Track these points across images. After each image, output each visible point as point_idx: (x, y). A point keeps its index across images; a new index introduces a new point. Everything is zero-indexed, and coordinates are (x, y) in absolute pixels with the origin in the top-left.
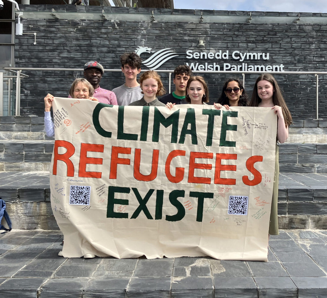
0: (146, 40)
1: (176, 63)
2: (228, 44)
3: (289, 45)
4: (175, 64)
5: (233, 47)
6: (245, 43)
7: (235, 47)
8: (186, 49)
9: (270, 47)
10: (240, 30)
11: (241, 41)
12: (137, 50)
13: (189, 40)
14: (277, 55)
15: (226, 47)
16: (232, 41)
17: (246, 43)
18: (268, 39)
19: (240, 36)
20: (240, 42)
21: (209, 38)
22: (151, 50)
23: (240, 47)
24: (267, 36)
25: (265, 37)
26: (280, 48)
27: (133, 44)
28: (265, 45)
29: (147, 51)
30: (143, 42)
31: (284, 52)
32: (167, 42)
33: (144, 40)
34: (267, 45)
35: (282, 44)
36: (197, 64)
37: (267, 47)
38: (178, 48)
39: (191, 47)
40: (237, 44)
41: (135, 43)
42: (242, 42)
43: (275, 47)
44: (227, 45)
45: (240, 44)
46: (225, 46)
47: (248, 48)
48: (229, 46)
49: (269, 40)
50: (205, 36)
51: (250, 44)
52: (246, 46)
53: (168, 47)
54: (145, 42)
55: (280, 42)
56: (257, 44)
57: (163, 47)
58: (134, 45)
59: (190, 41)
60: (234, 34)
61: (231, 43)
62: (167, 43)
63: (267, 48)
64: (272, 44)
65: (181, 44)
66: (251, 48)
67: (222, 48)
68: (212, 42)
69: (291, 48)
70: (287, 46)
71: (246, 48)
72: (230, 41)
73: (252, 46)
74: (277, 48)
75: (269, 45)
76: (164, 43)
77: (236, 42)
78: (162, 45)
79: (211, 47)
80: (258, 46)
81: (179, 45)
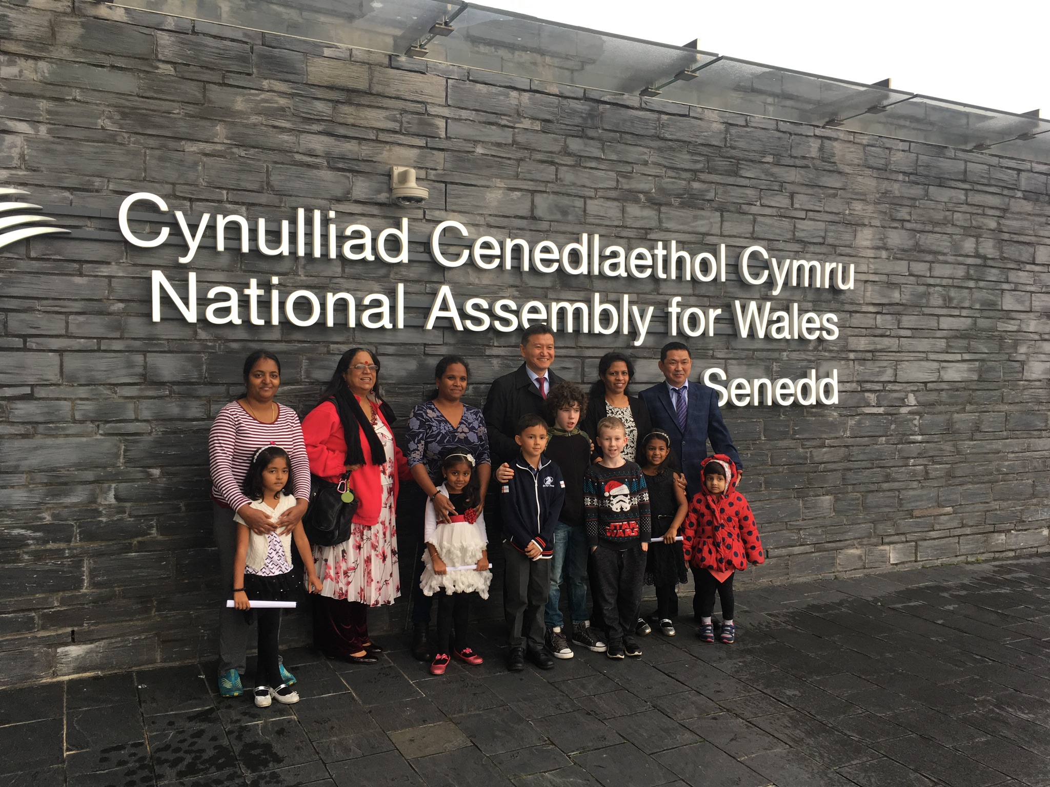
0: (42, 128)
2: (539, 199)
3: (786, 223)
5: (558, 216)
6: (613, 199)
7: (570, 218)
9: (716, 230)
10: (591, 133)
11: (596, 189)
15: (529, 214)
16: (556, 189)
17: (616, 203)
18: (708, 191)
19: (593, 164)
20: (592, 194)
21: (440, 155)
23: (592, 220)
24: (703, 176)
25: (694, 180)
26: (754, 238)
28: (696, 218)
30: (20, 139)
32: (188, 157)
34: (703, 218)
35: (759, 219)
37: (703, 230)
38: (262, 199)
39: (344, 198)
40: (579, 203)
42: (600, 193)
43: (735, 233)
44: (533, 207)
45: (593, 207)
46: (523, 209)
49: (710, 195)
50: (421, 142)
51: (633, 210)
52: (620, 215)
54: (27, 139)
55: (754, 209)
56: (663, 209)
59: (340, 165)
60: (566, 152)
61: (552, 196)
64: (722, 216)
65: (283, 178)
66: (640, 228)
67: (506, 219)
68: (457, 184)
69: (790, 239)
70: (777, 231)
71: (618, 229)
72: (546, 186)
73: (643, 218)
74: (740, 237)
75: (711, 220)
76: (168, 165)
77: (574, 191)
78: (154, 174)
79: (454, 211)
80: (669, 219)
81: (272, 183)
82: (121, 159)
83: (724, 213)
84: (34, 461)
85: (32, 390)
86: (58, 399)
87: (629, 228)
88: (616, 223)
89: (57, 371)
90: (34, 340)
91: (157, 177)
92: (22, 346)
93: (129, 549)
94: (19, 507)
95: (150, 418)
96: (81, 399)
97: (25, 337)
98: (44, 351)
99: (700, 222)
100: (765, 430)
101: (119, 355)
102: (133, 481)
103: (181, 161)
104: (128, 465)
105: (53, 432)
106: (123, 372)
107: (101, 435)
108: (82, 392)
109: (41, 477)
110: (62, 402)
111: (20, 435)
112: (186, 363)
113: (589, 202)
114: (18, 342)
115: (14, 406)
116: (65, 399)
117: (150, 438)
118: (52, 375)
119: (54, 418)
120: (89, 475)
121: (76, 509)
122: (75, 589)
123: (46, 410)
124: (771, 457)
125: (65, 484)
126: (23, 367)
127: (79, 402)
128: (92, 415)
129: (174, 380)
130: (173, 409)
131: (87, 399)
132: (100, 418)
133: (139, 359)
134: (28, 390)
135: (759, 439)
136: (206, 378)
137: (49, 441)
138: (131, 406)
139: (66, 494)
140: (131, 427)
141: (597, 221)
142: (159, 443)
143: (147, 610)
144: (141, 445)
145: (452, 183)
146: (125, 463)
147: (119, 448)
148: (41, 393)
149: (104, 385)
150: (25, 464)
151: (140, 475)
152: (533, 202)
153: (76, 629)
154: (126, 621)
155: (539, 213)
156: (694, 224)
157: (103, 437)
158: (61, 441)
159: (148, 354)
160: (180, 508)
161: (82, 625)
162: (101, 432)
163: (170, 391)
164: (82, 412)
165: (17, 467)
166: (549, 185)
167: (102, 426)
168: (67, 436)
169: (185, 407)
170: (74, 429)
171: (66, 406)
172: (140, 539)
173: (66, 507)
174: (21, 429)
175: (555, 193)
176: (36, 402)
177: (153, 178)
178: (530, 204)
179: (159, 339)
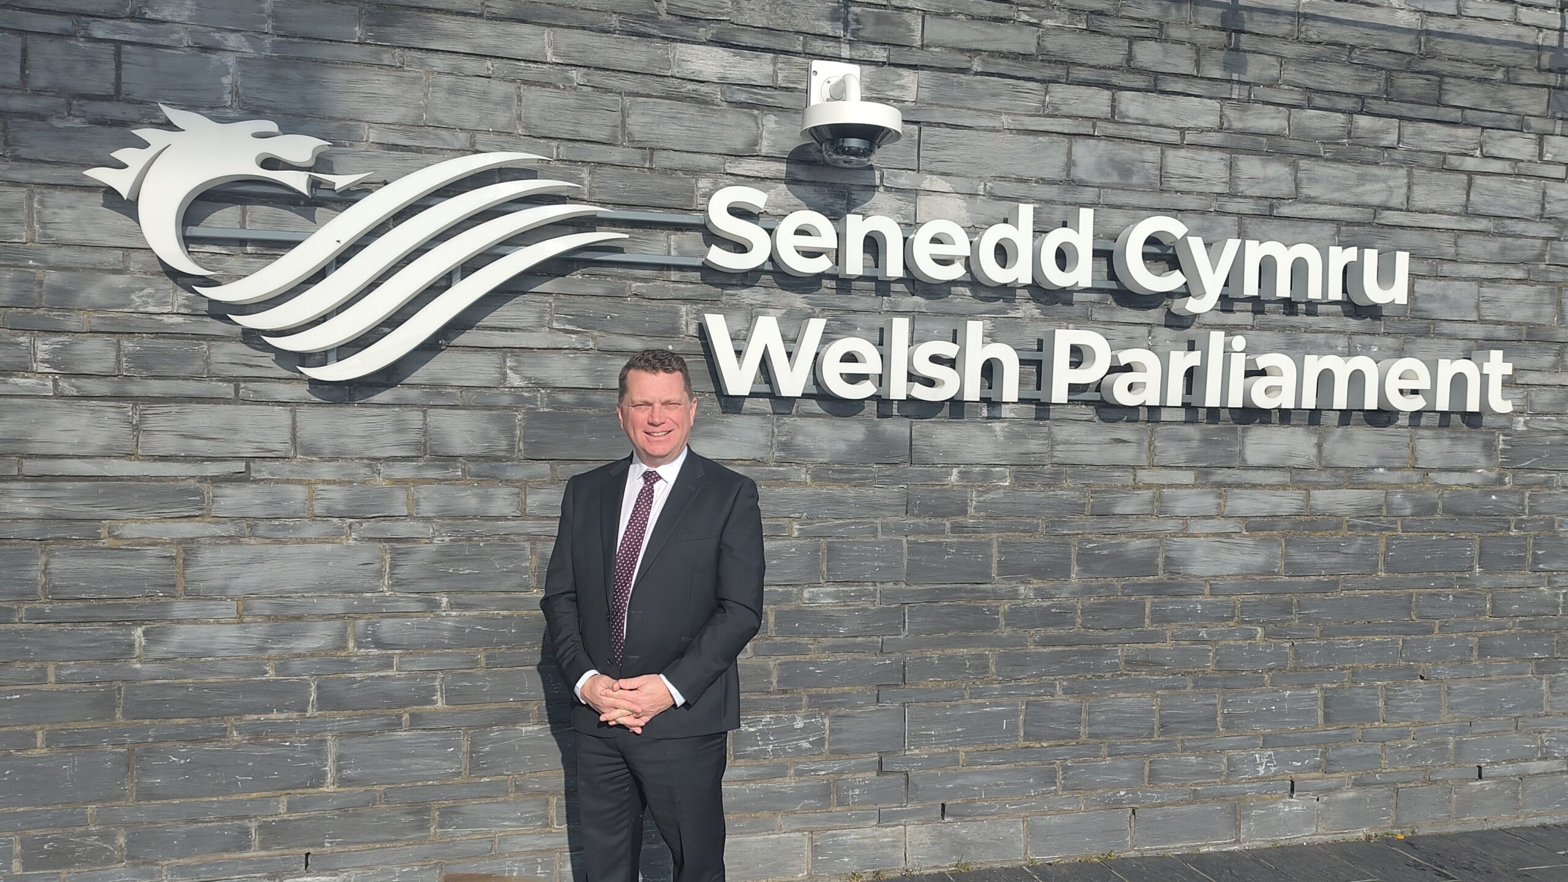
0: (268, 41)
1: (594, 308)
2: (1080, 148)
3: (1528, 189)
4: (584, 323)
5: (1115, 179)
6: (1211, 147)
7: (1135, 180)
8: (695, 172)
9: (1397, 200)
10: (1175, 33)
11: (1183, 131)
12: (144, 145)
13: (724, 83)
14: (1447, 269)
15: (1062, 176)
16: (1111, 129)
17: (1218, 155)
18: (1386, 131)
19: (1179, 87)
20: (1174, 137)
21: (909, 78)
22: (322, 163)
23: (1174, 184)
24: (1376, 106)
25: (1361, 113)
26: (1468, 212)
27: (101, 81)
28: (1362, 179)
29: (270, 163)
30: (230, 60)
31: (1494, 246)
32: (499, 89)
33: (232, 40)
34: (1376, 179)
35: (1479, 180)
36: (816, 327)
37: (1376, 200)
38: (616, 155)
39: (750, 153)
40: (1152, 154)
41: (130, 76)
42: (1190, 137)
43: (1432, 204)
44: (1070, 164)
45: (1177, 161)
46: (1052, 164)
47: (1233, 195)
48: (1079, 173)
49: (1391, 139)
50: (880, 54)
51: (1250, 167)
52: (1224, 174)
53: (505, 138)
54: (242, 61)
55: (1470, 164)
56: (1303, 163)
57: (462, 139)
58: (117, 95)
59: (742, 97)
60: (1129, 66)
61: (1104, 144)
62: (505, 102)
63: (1378, 208)
64: (1410, 175)
65: (648, 119)
66: (1260, 198)
67: (1023, 185)
68: (938, 125)
69: (1536, 216)
70: (1512, 202)
71: (1222, 199)
72: (1094, 127)
73: (1266, 180)
74: (1440, 213)
75: (1390, 183)
76: (464, 99)
77: (1144, 134)
78: (440, 115)
79: (932, 173)
80: (1312, 180)
81: (630, 128)
82: (389, 91)
83: (1415, 171)
84: (252, 578)
85: (248, 467)
86: (288, 481)
87: (1241, 197)
88: (1218, 189)
89: (287, 437)
90: (251, 385)
91: (447, 120)
92: (232, 395)
93: (396, 725)
94: (225, 653)
95: (431, 515)
96: (324, 482)
97: (235, 380)
98: (267, 403)
99: (1368, 187)
100: (1481, 554)
101: (383, 411)
102: (406, 614)
103: (484, 93)
104: (397, 588)
105: (280, 535)
106: (392, 438)
107: (355, 539)
108: (326, 471)
109: (261, 606)
110: (292, 487)
111: (230, 537)
112: (489, 426)
113: (1171, 153)
114: (226, 389)
115: (218, 491)
116: (300, 482)
117: (431, 548)
118: (278, 442)
119: (280, 512)
120: (336, 605)
121: (315, 660)
122: (312, 786)
123: (268, 498)
124: (1493, 600)
125: (299, 618)
126: (235, 430)
127: (320, 487)
128: (341, 507)
129: (470, 453)
130: (468, 500)
131: (334, 482)
132: (355, 513)
133: (414, 418)
134: (240, 466)
135: (1471, 568)
136: (520, 450)
137: (274, 549)
138: (401, 495)
139: (300, 635)
140: (402, 529)
141: (1183, 186)
142: (446, 555)
143: (423, 826)
144: (418, 557)
145: (930, 124)
146: (392, 585)
147: (383, 559)
148: (262, 470)
149: (362, 458)
150: (236, 587)
151: (415, 607)
152: (1069, 153)
153: (311, 850)
154: (389, 841)
155: (1080, 173)
156: (1358, 190)
157: (357, 543)
158: (291, 549)
159: (430, 411)
160: (477, 661)
161: (322, 845)
162: (354, 535)
163: (463, 471)
164: (325, 503)
165: (223, 590)
166: (1099, 123)
167: (356, 527)
168: (304, 541)
169: (487, 498)
170: (313, 530)
171: (299, 493)
172: (415, 708)
173: (298, 656)
174: (231, 529)
175: (1109, 137)
176: (254, 486)
177: (439, 122)
178: (1064, 158)
179: (446, 386)
